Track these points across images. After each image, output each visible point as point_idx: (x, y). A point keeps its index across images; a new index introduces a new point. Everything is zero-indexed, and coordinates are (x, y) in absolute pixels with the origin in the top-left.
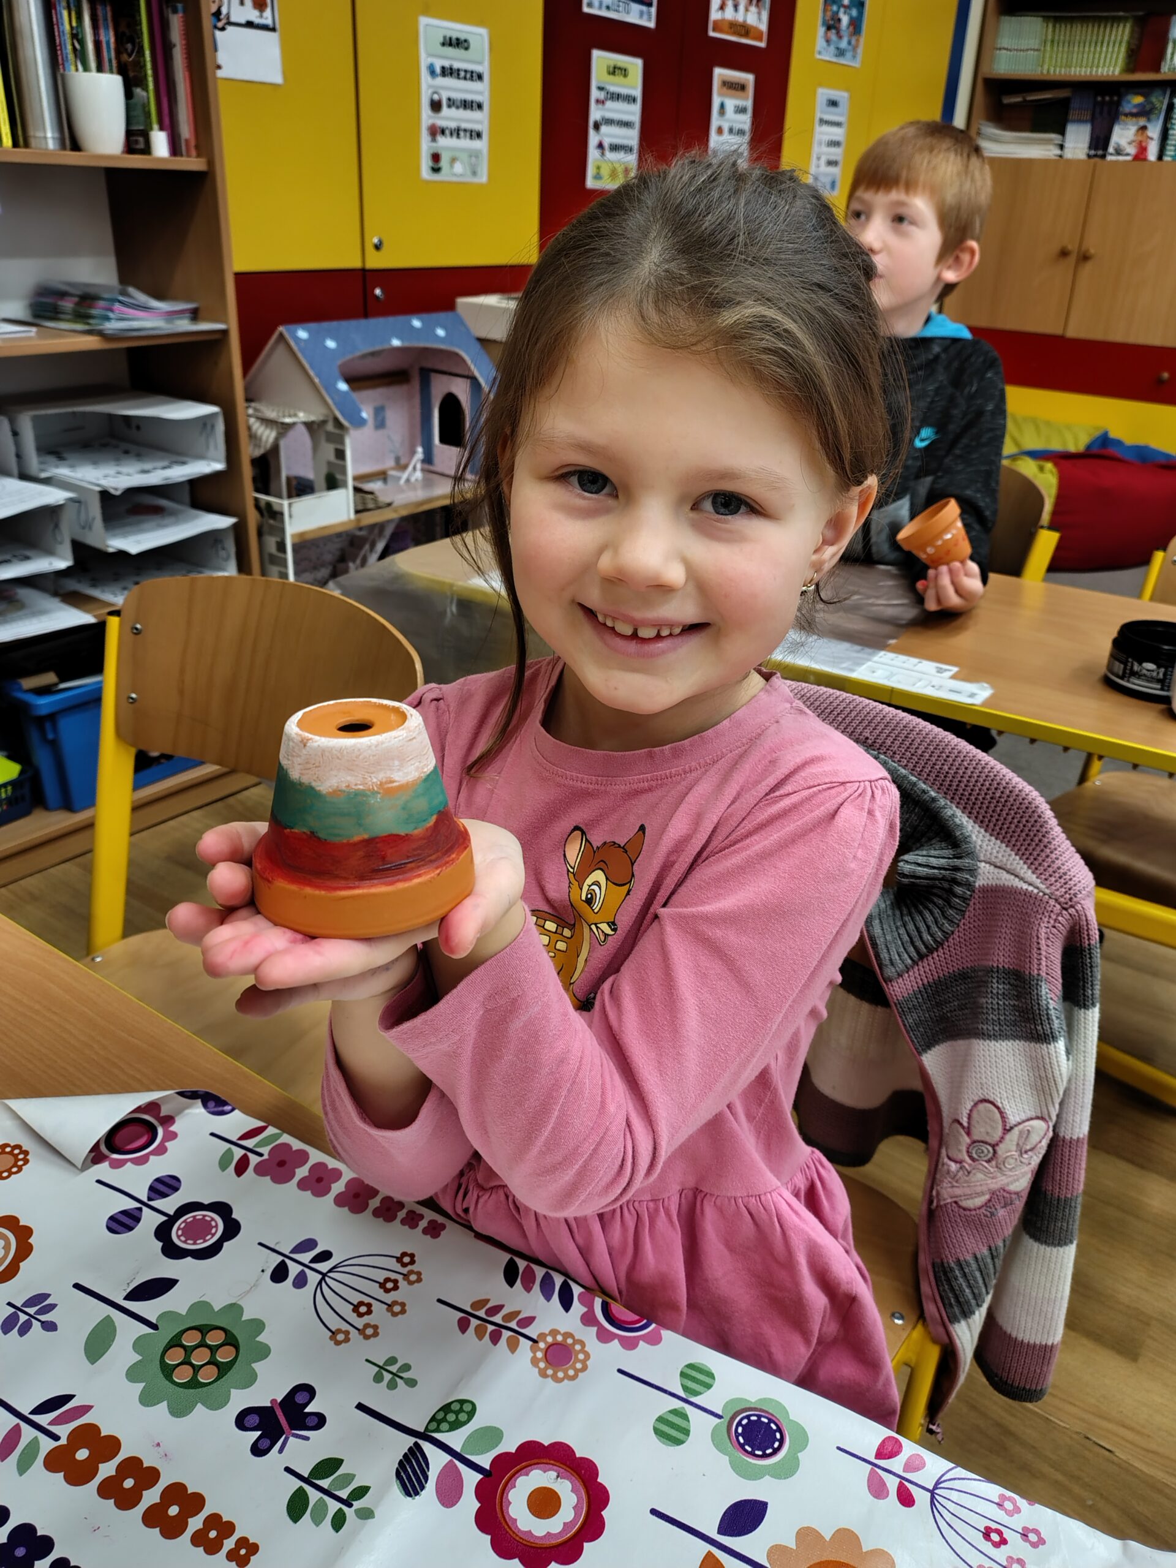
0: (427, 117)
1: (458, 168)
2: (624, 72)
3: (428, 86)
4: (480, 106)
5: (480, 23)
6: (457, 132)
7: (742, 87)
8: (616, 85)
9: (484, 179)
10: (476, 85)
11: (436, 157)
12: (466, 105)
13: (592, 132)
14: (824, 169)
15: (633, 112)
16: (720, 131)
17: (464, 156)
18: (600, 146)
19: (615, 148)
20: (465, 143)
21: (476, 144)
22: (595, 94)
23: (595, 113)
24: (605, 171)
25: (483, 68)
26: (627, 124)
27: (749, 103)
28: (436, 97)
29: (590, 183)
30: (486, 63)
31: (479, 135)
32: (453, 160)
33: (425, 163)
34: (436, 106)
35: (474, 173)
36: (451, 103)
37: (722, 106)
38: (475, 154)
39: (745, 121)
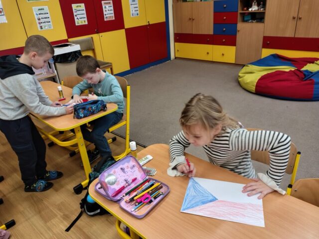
0: (37, 21)
1: (46, 27)
2: (80, 6)
3: (36, 17)
4: (49, 18)
5: (46, 5)
6: (45, 22)
7: (110, 3)
8: (79, 8)
9: (52, 28)
10: (47, 15)
11: (41, 27)
12: (45, 18)
13: (75, 17)
14: (134, 12)
15: (84, 12)
16: (106, 11)
18: (78, 18)
19: (81, 18)
20: (46, 24)
21: (49, 23)
22: (74, 11)
23: (75, 14)
24: (80, 22)
25: (48, 12)
26: (83, 14)
27: (112, 5)
29: (77, 25)
31: (50, 22)
32: (45, 27)
33: (39, 28)
34: (39, 19)
35: (50, 28)
36: (42, 18)
37: (105, 7)
38: (50, 25)
39: (112, 8)
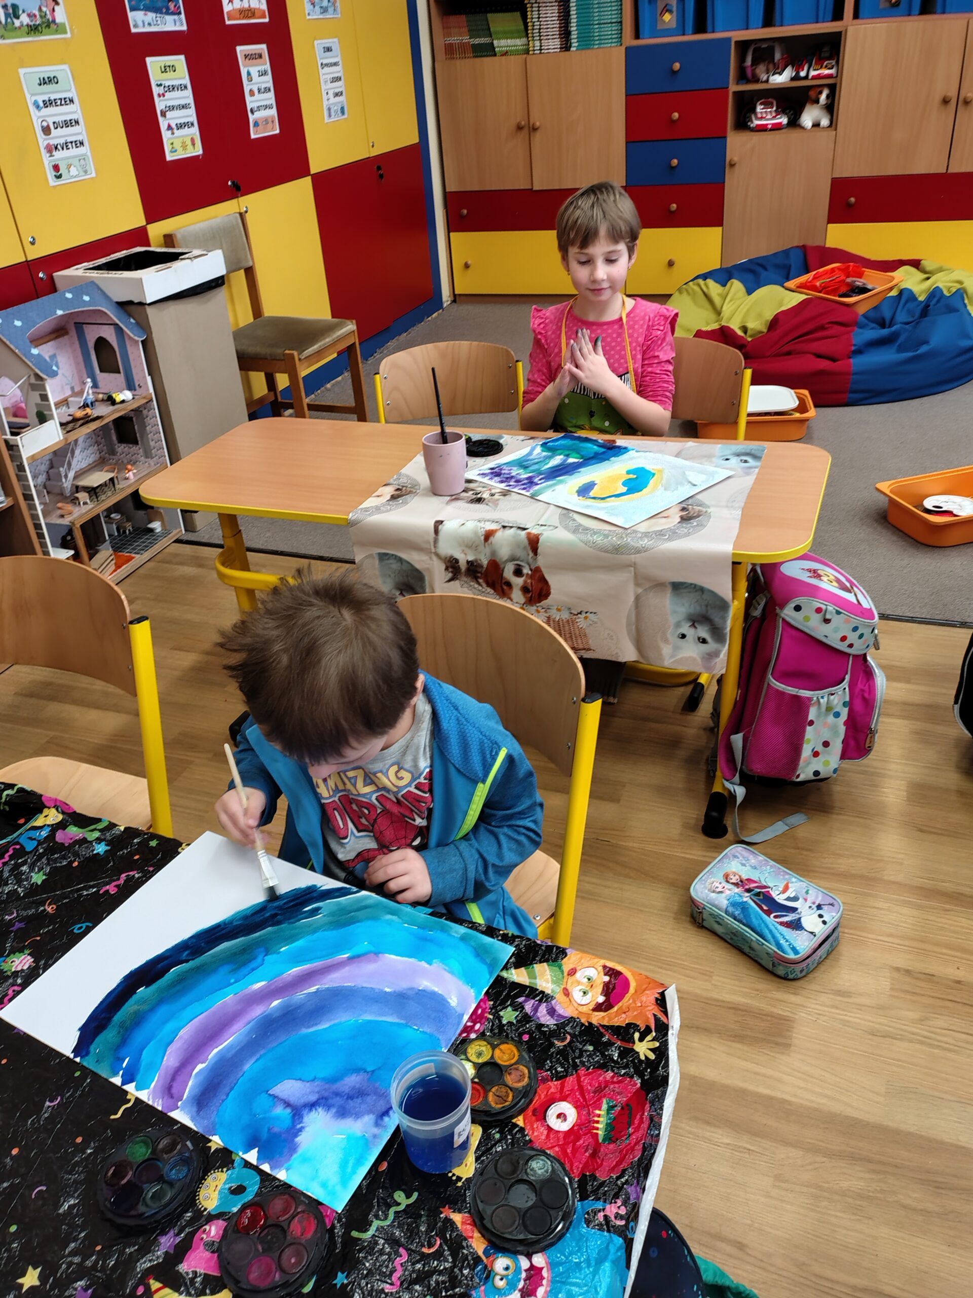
0: (42, 140)
1: (74, 172)
2: (173, 68)
3: (37, 117)
4: (77, 122)
5: (63, 62)
6: (66, 146)
7: (261, 56)
8: (170, 79)
9: (94, 175)
10: (71, 108)
11: (56, 168)
12: (68, 124)
13: (161, 119)
14: (333, 100)
15: (187, 97)
16: (252, 93)
17: (75, 162)
18: (169, 127)
19: (180, 126)
20: (73, 151)
21: (81, 150)
22: (156, 91)
23: (160, 105)
24: (177, 145)
25: (72, 93)
26: (184, 107)
27: (268, 67)
28: (45, 124)
29: (169, 157)
30: (73, 89)
31: (82, 143)
32: (69, 166)
33: (50, 173)
34: (46, 130)
35: (86, 172)
36: (56, 125)
37: (249, 74)
38: (82, 158)
39: (268, 81)
